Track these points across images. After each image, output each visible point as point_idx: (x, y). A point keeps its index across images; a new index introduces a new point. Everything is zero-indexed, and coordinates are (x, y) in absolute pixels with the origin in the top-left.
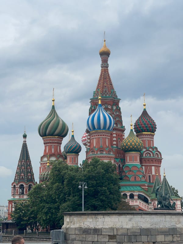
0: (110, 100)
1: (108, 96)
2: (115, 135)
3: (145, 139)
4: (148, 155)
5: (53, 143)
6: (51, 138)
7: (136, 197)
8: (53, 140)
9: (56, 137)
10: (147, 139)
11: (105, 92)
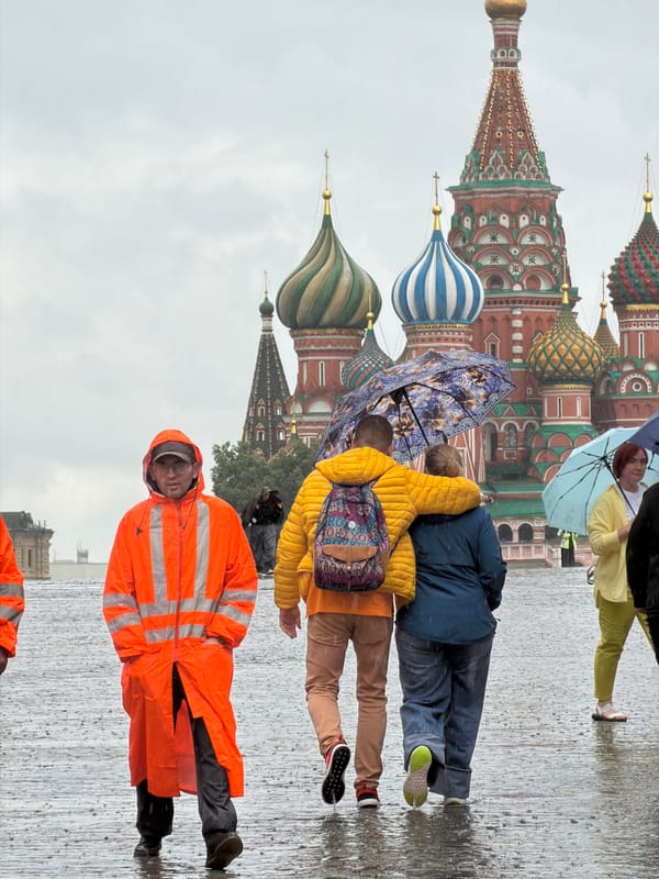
0: (506, 194)
1: (502, 178)
2: (518, 323)
3: (634, 328)
4: (637, 387)
5: (322, 352)
6: (313, 335)
7: (538, 536)
8: (321, 343)
9: (330, 331)
10: (642, 328)
11: (493, 164)
